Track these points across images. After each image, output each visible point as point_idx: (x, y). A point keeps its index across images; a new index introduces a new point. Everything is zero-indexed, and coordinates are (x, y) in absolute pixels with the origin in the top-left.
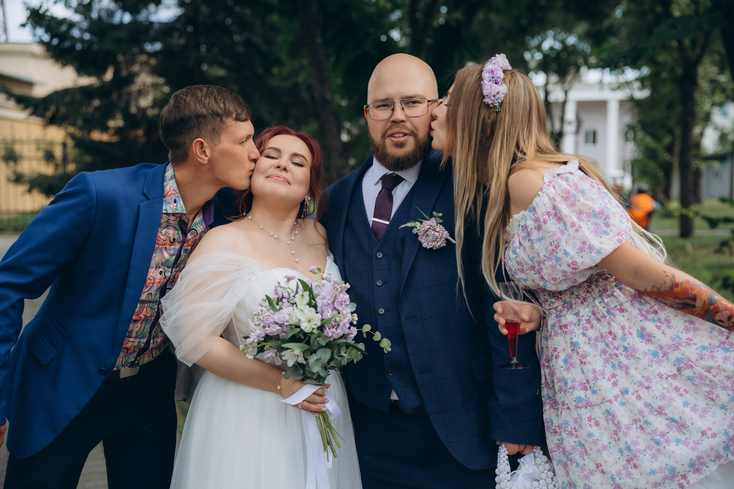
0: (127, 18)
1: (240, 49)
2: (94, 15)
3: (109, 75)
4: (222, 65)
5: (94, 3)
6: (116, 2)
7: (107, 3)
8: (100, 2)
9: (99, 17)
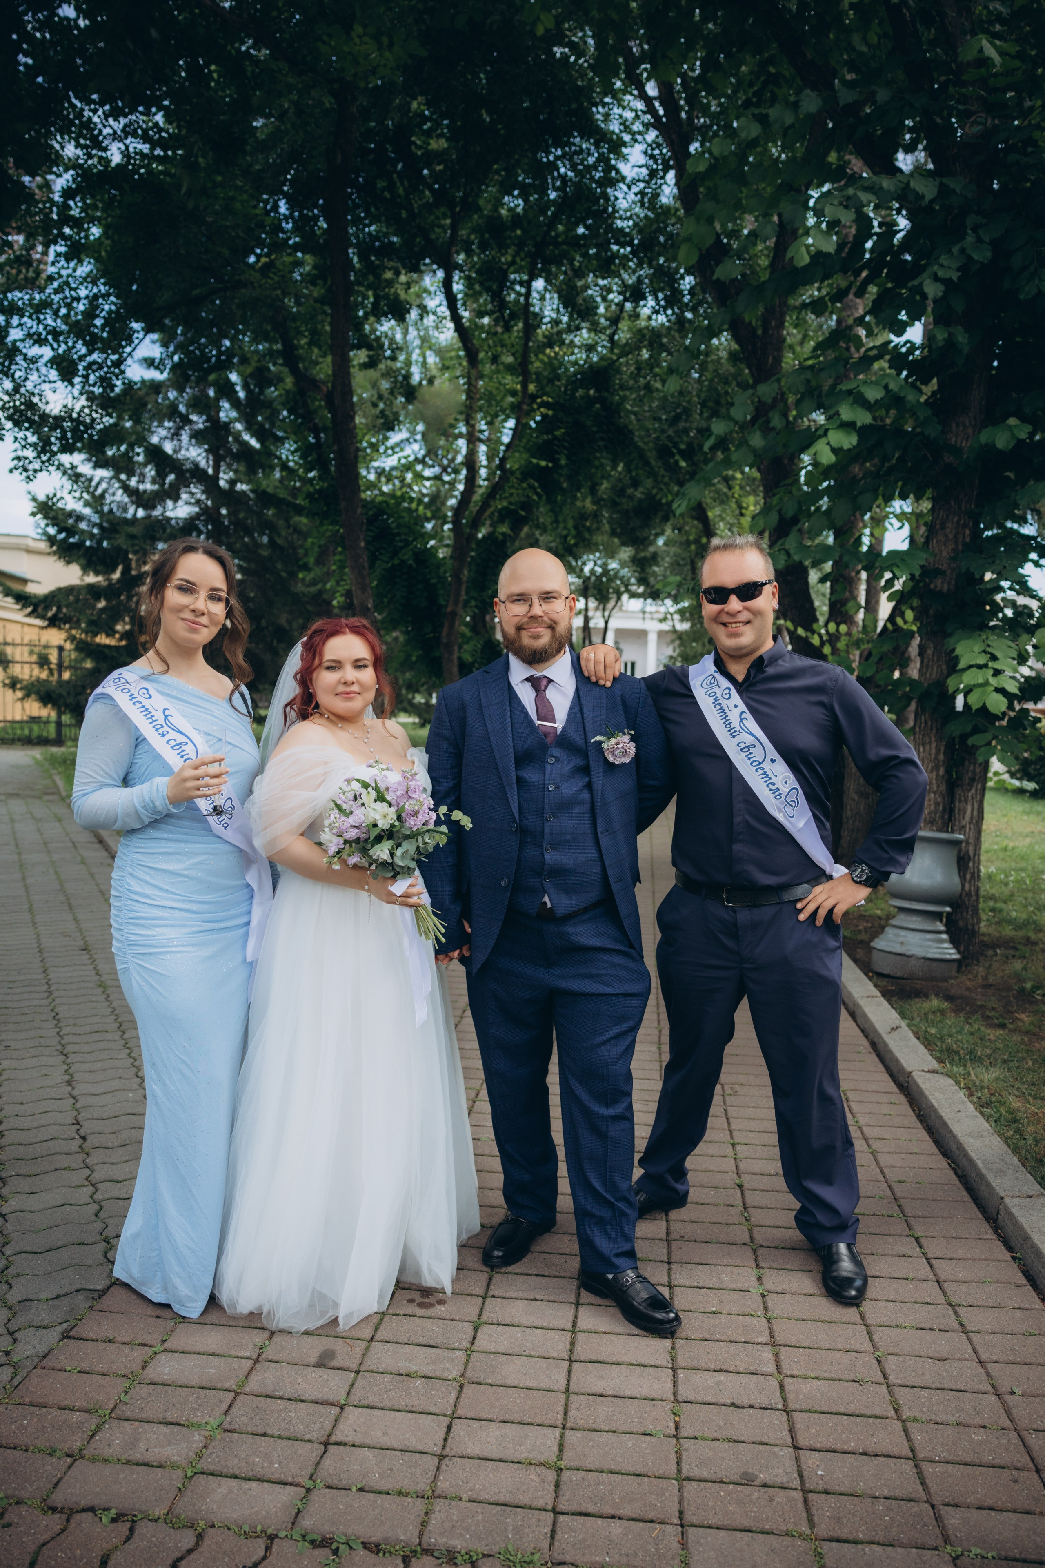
0: (141, 513)
2: (106, 509)
5: (107, 496)
6: (129, 496)
7: (120, 496)
8: (114, 494)
9: (111, 511)
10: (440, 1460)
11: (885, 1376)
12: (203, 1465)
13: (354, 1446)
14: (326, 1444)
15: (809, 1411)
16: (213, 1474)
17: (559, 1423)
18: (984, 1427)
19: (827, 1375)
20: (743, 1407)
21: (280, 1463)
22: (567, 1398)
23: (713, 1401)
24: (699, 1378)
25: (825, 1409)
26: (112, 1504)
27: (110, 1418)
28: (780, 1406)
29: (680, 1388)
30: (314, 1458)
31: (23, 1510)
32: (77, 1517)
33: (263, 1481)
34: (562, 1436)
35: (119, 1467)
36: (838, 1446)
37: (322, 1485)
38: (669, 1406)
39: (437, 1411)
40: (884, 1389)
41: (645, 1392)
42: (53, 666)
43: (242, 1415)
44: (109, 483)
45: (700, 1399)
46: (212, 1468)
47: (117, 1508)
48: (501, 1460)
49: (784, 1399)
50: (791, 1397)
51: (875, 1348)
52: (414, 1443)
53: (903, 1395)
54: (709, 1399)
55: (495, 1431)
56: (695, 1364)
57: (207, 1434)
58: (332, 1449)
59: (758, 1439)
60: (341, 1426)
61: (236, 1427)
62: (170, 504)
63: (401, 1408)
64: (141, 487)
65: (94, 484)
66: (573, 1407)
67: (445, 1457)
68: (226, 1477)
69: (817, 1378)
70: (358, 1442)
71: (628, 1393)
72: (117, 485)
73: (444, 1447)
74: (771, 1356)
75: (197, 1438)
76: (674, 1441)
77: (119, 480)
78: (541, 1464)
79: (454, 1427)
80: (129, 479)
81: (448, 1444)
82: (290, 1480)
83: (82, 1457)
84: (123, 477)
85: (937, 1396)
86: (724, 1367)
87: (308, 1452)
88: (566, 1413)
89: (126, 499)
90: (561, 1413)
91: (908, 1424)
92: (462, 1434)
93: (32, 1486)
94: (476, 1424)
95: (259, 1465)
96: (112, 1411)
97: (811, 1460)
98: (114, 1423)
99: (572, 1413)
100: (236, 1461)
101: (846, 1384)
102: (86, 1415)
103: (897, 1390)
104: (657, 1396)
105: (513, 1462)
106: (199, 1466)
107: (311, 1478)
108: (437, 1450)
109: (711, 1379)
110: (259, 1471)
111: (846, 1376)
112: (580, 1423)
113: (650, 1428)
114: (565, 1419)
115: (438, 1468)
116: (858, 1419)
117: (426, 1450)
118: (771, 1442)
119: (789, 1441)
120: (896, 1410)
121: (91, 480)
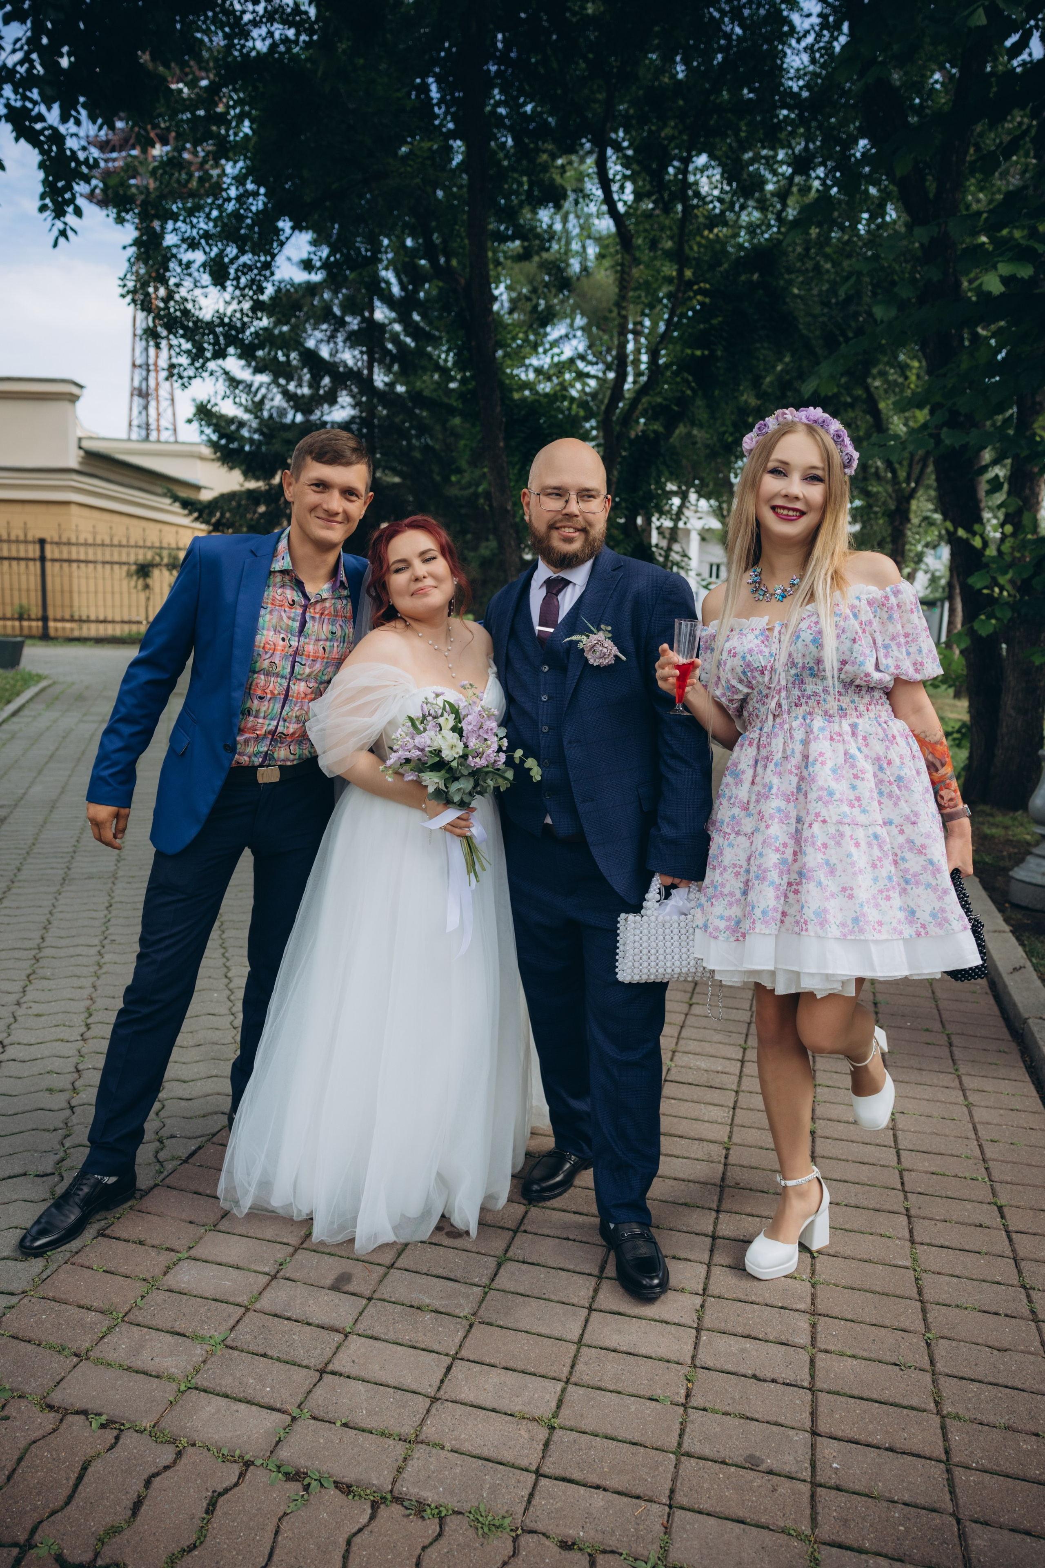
0: (299, 418)
1: (417, 455)
2: (266, 414)
4: (396, 472)
5: (266, 401)
6: (288, 401)
7: (278, 400)
8: (272, 400)
9: (270, 416)
10: (432, 1403)
11: (932, 1362)
12: (199, 1380)
13: (348, 1377)
14: (322, 1372)
15: (837, 1393)
16: (205, 1391)
17: (564, 1377)
18: (1037, 1435)
19: (865, 1354)
20: (765, 1381)
21: (272, 1387)
22: (578, 1351)
23: (733, 1370)
24: (724, 1343)
25: (855, 1393)
26: (104, 1410)
27: (123, 1321)
28: (806, 1384)
29: (700, 1351)
30: (307, 1386)
31: (23, 1404)
32: (70, 1418)
33: (252, 1404)
34: (564, 1390)
35: (119, 1372)
36: (862, 1438)
37: (308, 1415)
38: (684, 1370)
39: (440, 1350)
40: (928, 1377)
41: (662, 1352)
43: (247, 1333)
44: (268, 389)
45: (719, 1366)
46: (206, 1384)
47: (108, 1415)
48: (494, 1410)
49: (813, 1376)
50: (820, 1374)
51: (928, 1328)
52: (409, 1381)
53: (948, 1387)
54: (729, 1367)
55: (495, 1377)
56: (722, 1326)
57: (208, 1348)
58: (325, 1376)
59: (773, 1419)
60: (341, 1355)
61: (239, 1344)
62: (325, 407)
63: (404, 1342)
64: (299, 392)
65: (254, 389)
66: (582, 1359)
67: (438, 1399)
68: (218, 1395)
69: (854, 1357)
70: (353, 1373)
71: (643, 1351)
72: (275, 390)
73: (439, 1388)
74: (807, 1326)
75: (198, 1351)
76: (681, 1410)
77: (279, 385)
78: (534, 1420)
79: (454, 1368)
80: (288, 383)
81: (444, 1387)
82: (278, 1406)
83: (87, 1359)
84: (282, 381)
85: (988, 1392)
86: (753, 1334)
87: (302, 1378)
88: (573, 1366)
89: (286, 404)
90: (568, 1365)
91: (948, 1421)
92: (460, 1376)
93: (36, 1381)
94: (476, 1368)
95: (253, 1387)
96: (126, 1314)
97: (828, 1450)
98: (125, 1327)
99: (580, 1367)
100: (231, 1379)
101: (885, 1367)
102: (101, 1316)
103: (942, 1380)
104: (673, 1357)
105: (505, 1414)
106: (193, 1381)
107: (299, 1406)
108: (431, 1391)
109: (735, 1345)
110: (250, 1393)
111: (888, 1358)
112: (586, 1378)
113: (658, 1392)
114: (571, 1373)
115: (428, 1411)
116: (892, 1409)
117: (420, 1390)
118: (788, 1423)
119: (808, 1424)
120: (937, 1403)
121: (250, 386)
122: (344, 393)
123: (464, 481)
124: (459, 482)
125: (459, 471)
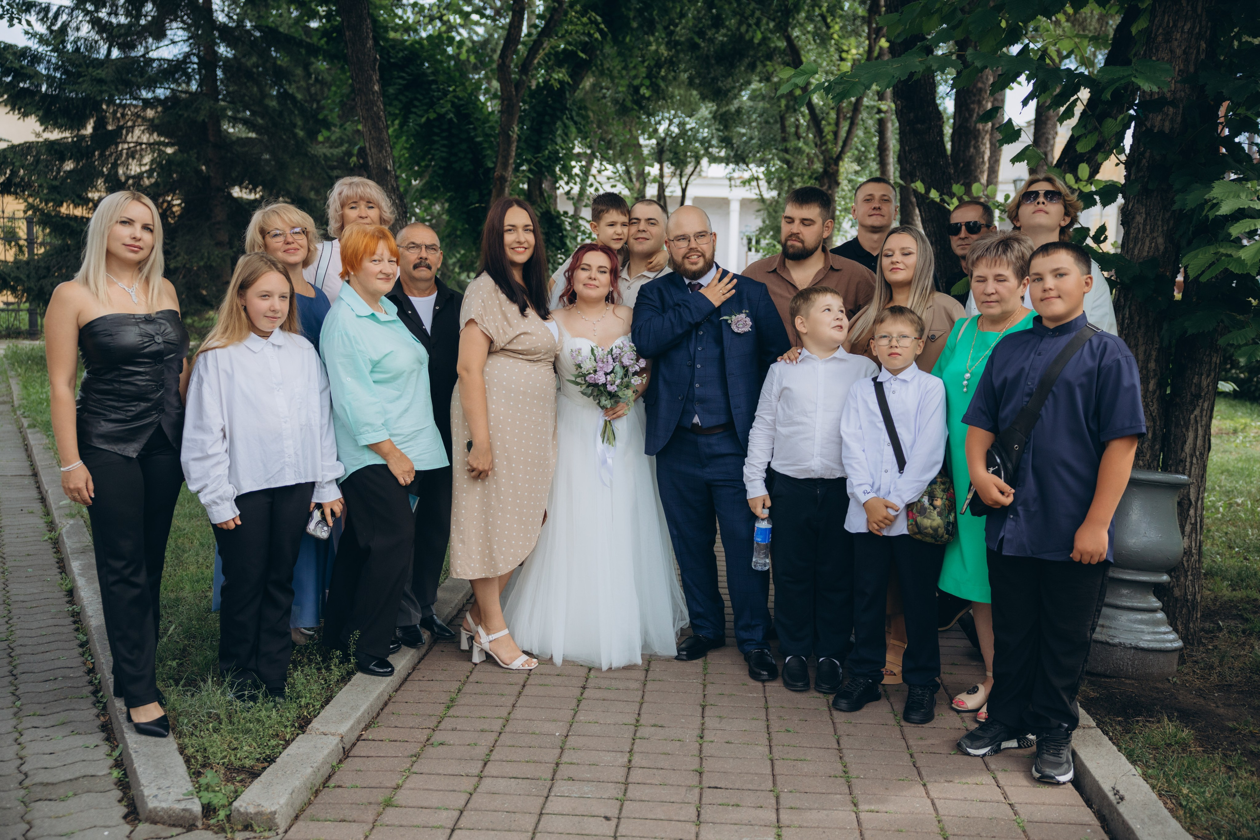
0: (116, 53)
2: (69, 48)
3: (89, 130)
6: (99, 32)
7: (86, 28)
8: (78, 29)
9: (78, 49)
42: (22, 242)
44: (70, 14)
62: (150, 40)
64: (114, 20)
65: (51, 15)
77: (87, 13)
84: (90, 7)
89: (94, 36)
121: (47, 9)
122: (175, 25)
123: (333, 138)
124: (328, 139)
125: (327, 125)
